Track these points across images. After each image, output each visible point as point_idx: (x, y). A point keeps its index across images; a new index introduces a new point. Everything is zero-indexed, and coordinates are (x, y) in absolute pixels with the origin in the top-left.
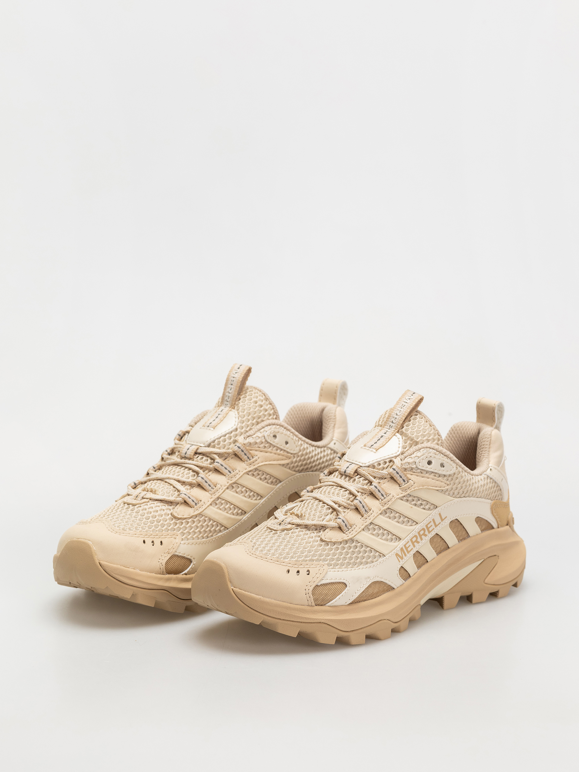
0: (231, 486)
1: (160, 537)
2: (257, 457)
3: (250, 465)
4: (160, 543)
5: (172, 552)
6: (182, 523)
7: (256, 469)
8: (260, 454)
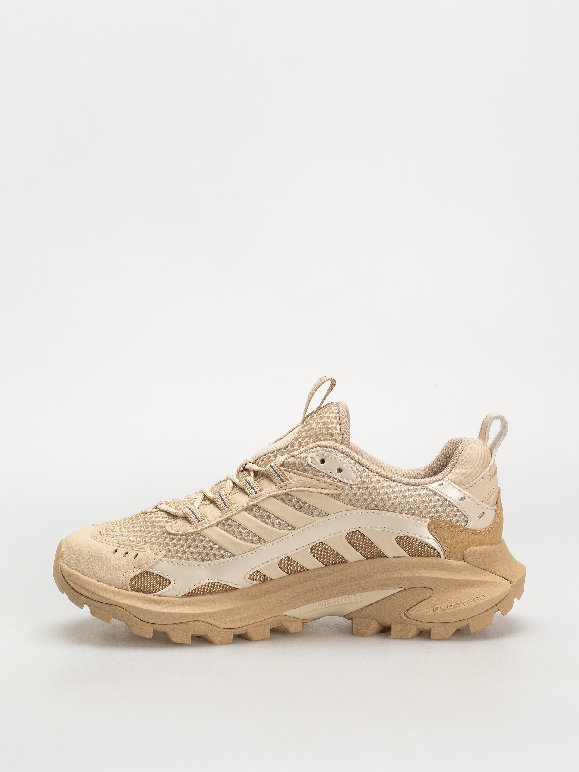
0: (250, 509)
1: (138, 549)
2: (292, 480)
3: (281, 489)
4: (134, 556)
5: (146, 568)
6: (173, 539)
7: (287, 494)
8: (296, 477)
